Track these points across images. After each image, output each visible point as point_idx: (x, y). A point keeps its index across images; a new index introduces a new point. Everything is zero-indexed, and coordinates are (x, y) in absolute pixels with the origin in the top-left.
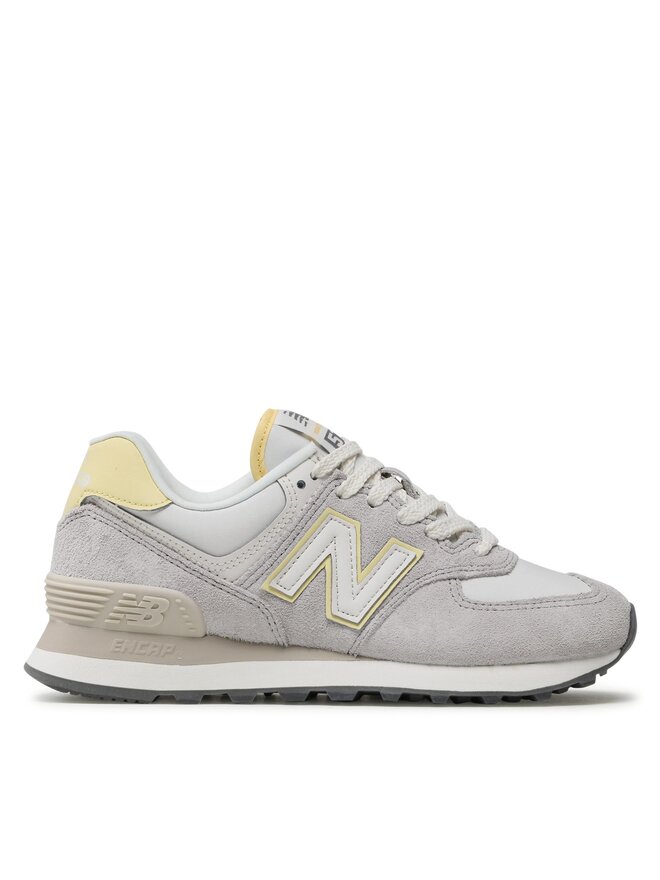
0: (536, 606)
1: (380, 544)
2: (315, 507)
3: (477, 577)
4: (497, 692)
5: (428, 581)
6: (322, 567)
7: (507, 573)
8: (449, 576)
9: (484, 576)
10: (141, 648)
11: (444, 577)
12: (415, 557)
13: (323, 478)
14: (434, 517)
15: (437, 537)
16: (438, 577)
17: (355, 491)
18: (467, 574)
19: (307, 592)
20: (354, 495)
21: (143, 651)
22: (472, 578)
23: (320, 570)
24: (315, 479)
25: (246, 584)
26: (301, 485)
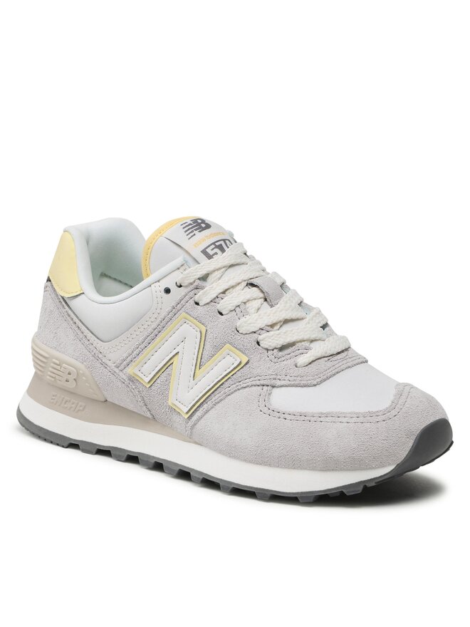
0: (321, 419)
1: (217, 348)
2: (175, 311)
3: (286, 386)
4: (267, 490)
5: (245, 385)
6: (171, 362)
7: (315, 385)
8: (262, 382)
9: (292, 386)
10: (65, 404)
11: (258, 383)
12: (240, 363)
13: (186, 287)
14: (269, 328)
15: (266, 347)
16: (254, 383)
17: (208, 301)
18: (278, 383)
19: (158, 381)
20: (208, 304)
21: (66, 406)
22: (282, 386)
23: (168, 364)
24: (181, 286)
25: (122, 367)
26: (167, 291)
